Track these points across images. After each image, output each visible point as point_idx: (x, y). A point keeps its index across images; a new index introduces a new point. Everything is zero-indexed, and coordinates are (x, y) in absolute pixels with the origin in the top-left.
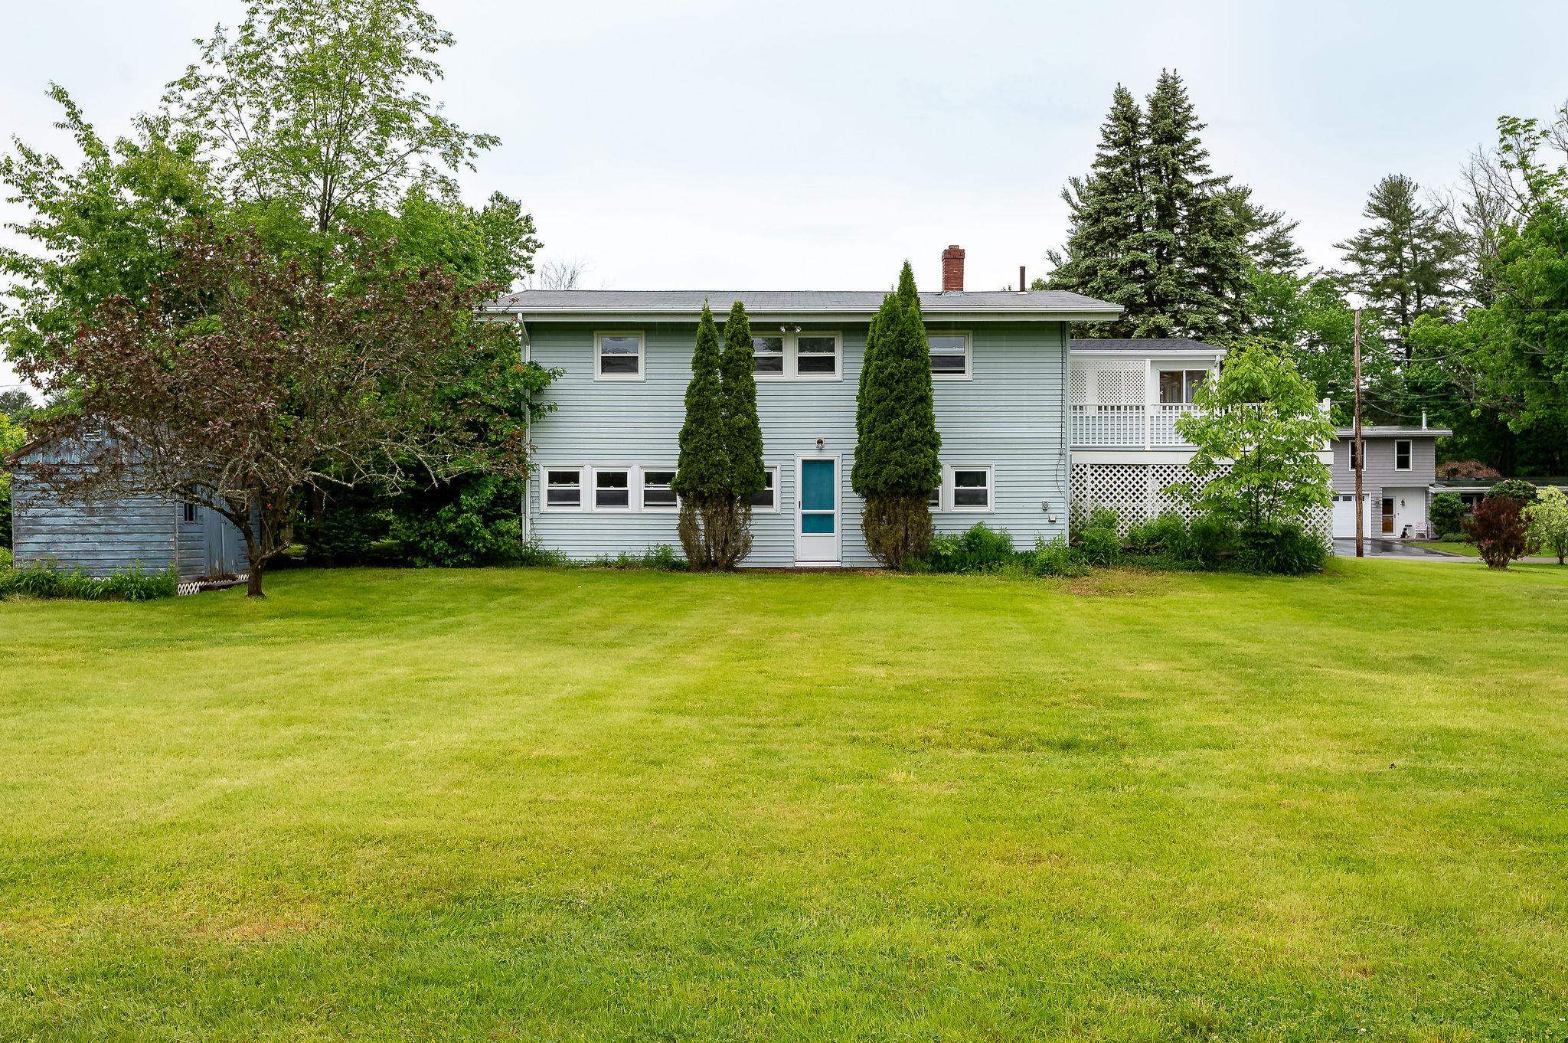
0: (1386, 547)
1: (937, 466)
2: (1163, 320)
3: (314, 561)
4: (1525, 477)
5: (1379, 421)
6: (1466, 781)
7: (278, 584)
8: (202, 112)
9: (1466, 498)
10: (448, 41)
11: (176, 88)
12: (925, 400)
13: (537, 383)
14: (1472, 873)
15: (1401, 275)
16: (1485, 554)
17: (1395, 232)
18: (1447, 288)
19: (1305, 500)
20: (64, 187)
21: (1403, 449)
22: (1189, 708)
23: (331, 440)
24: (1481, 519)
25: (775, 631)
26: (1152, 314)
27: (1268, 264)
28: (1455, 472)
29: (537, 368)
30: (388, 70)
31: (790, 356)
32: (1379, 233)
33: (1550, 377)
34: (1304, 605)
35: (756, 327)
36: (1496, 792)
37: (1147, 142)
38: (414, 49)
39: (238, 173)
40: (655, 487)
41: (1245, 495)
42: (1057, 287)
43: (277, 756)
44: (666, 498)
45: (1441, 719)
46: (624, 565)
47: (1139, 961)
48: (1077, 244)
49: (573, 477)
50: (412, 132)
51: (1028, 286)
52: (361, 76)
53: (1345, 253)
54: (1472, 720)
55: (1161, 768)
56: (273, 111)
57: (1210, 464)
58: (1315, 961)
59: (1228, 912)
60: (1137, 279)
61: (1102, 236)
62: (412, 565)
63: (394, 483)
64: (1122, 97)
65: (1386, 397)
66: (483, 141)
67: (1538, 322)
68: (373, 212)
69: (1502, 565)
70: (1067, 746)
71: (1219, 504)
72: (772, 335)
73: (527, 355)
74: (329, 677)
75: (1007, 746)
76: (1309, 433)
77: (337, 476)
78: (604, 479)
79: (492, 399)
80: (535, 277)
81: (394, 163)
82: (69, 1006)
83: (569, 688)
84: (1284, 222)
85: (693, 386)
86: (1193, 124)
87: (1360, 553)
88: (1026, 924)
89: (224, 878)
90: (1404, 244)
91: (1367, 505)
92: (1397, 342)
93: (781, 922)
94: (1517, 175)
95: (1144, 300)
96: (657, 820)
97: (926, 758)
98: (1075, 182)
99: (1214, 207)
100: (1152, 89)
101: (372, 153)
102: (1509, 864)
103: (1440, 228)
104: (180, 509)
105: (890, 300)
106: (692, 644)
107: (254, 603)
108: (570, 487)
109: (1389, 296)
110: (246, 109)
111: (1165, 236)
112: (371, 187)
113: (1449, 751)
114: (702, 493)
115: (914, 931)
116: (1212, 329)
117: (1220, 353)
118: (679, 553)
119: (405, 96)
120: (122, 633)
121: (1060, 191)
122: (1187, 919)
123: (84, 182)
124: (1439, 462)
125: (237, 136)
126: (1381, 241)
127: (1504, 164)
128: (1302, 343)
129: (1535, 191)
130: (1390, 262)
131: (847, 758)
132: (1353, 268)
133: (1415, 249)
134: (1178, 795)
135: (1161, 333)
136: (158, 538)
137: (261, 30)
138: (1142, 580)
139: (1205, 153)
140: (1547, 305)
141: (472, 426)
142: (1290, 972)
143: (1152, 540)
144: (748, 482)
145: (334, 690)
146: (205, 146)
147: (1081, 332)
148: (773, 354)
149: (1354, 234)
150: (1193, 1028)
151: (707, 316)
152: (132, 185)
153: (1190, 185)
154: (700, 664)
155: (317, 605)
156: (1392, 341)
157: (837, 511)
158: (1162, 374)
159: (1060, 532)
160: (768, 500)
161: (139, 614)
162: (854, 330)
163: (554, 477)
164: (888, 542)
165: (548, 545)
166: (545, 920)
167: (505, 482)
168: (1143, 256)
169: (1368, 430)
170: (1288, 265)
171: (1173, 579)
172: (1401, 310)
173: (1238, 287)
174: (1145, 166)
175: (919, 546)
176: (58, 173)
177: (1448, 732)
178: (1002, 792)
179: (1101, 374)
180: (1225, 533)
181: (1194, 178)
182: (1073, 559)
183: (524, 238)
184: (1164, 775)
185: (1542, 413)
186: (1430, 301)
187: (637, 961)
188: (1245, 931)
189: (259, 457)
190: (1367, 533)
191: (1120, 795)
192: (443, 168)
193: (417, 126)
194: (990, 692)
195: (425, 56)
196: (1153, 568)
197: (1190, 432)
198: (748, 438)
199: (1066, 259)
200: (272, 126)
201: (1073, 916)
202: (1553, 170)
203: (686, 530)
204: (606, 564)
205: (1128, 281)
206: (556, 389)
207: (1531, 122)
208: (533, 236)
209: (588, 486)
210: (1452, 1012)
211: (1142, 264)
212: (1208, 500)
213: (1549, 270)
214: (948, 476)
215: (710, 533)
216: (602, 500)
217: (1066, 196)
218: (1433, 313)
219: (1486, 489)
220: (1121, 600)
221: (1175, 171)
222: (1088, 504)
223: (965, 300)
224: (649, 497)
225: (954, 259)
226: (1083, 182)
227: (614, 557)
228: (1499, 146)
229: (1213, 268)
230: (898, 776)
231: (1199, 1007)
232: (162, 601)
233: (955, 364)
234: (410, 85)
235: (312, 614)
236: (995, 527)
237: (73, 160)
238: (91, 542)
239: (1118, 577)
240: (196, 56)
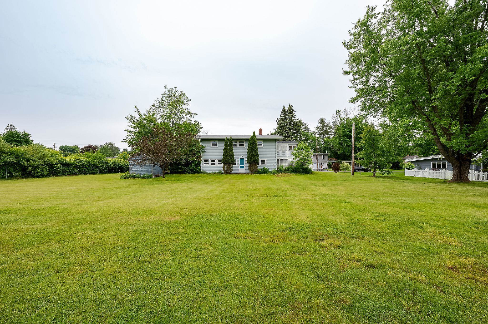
0: (321, 170)
1: (258, 159)
2: (290, 139)
3: (171, 173)
4: (340, 160)
5: (321, 152)
6: (327, 200)
7: (167, 176)
8: (156, 110)
9: (332, 163)
10: (190, 100)
11: (152, 107)
12: (257, 150)
13: (203, 148)
14: (326, 211)
15: (323, 132)
16: (334, 171)
17: (322, 126)
18: (330, 134)
19: (309, 163)
20: (136, 120)
21: (324, 156)
22: (292, 191)
23: (174, 156)
24: (334, 166)
25: (236, 182)
26: (288, 138)
27: (305, 130)
28: (331, 159)
29: (203, 146)
30: (182, 105)
31: (238, 144)
32: (320, 126)
33: (344, 146)
34: (309, 178)
35: (233, 140)
36: (330, 201)
37: (287, 114)
38: (185, 102)
39: (160, 119)
40: (219, 162)
41: (301, 163)
42: (275, 134)
43: (171, 198)
44: (221, 164)
45: (325, 192)
46: (215, 173)
47: (283, 221)
48: (278, 128)
49: (208, 161)
50: (185, 113)
51: (271, 134)
52: (178, 105)
53: (315, 129)
54: (329, 192)
55: (287, 199)
56: (166, 110)
57: (296, 159)
58: (305, 221)
59: (294, 215)
60: (286, 133)
61: (281, 127)
62: (185, 173)
63: (184, 162)
64: (284, 108)
65: (321, 149)
66: (195, 114)
67: (342, 138)
68: (180, 124)
69: (337, 172)
70: (276, 196)
71: (297, 164)
72: (236, 141)
73: (201, 144)
74: (176, 188)
75: (268, 196)
76: (310, 154)
77: (175, 161)
78: (212, 161)
79: (197, 150)
80: (202, 133)
81: (183, 117)
82: (151, 227)
83: (209, 190)
84: (307, 124)
85: (224, 148)
86: (294, 111)
87: (317, 171)
88: (269, 217)
89: (167, 213)
90: (324, 127)
91: (319, 164)
92: (323, 141)
93: (239, 217)
94: (339, 118)
95: (287, 136)
96: (222, 206)
97: (257, 198)
98: (278, 119)
99: (297, 123)
100: (288, 107)
101: (179, 116)
102: (330, 209)
103: (329, 125)
104: (153, 166)
105: (252, 136)
106: (225, 184)
107: (163, 179)
108: (207, 162)
109: (322, 135)
110: (162, 110)
111: (290, 127)
112: (179, 121)
113: (325, 196)
114: (226, 163)
115: (256, 218)
116: (297, 140)
117: (297, 143)
118: (223, 171)
119: (184, 108)
120: (146, 183)
121: (275, 120)
122: (289, 216)
123: (139, 120)
124: (329, 158)
125: (160, 113)
126: (320, 127)
127: (337, 117)
128: (309, 141)
129: (341, 120)
130: (322, 130)
131: (247, 198)
132: (317, 131)
133: (325, 128)
134: (289, 202)
135: (290, 140)
136: (149, 170)
137: (164, 99)
138: (287, 175)
139: (295, 115)
140: (343, 136)
141: (193, 154)
142: (301, 222)
143: (288, 169)
144: (232, 161)
145: (177, 190)
146: (156, 115)
147: (279, 140)
148: (236, 144)
149: (317, 126)
150: (289, 228)
151: (226, 139)
152: (146, 121)
153: (293, 120)
154: (226, 186)
155: (172, 179)
156: (322, 141)
157: (245, 165)
158: (290, 146)
159: (276, 168)
160: (235, 164)
161: (148, 180)
162: (247, 140)
163: (205, 161)
164: (252, 170)
165: (204, 170)
166: (209, 217)
167: (198, 162)
168: (287, 130)
169: (319, 154)
170: (308, 130)
171: (291, 174)
172: (323, 137)
173: (300, 133)
174: (287, 117)
175: (256, 170)
176: (135, 118)
177: (325, 194)
178: (267, 202)
179: (281, 147)
180: (298, 168)
181: (294, 119)
182: (277, 172)
183: (200, 127)
184: (288, 200)
185: (343, 151)
186: (327, 135)
187: (221, 222)
188: (296, 217)
189: (165, 158)
190: (319, 168)
191: (282, 202)
192: (189, 118)
193: (186, 112)
194: (266, 190)
195: (187, 103)
196: (288, 173)
197: (293, 154)
198: (232, 156)
199: (276, 130)
200: (165, 112)
201: (275, 216)
202: (344, 117)
203: (224, 168)
204: (212, 173)
205: (285, 133)
206: (205, 148)
207: (340, 111)
208: (201, 127)
209: (210, 162)
210: (321, 226)
211: (287, 131)
212: (296, 164)
213: (343, 131)
214: (260, 160)
215: (227, 168)
216: (212, 164)
217: (276, 121)
218: (327, 137)
219: (335, 162)
220: (284, 177)
221: (291, 118)
222: (279, 164)
223: (262, 136)
224: (218, 164)
225: (261, 130)
226: (279, 119)
227: (213, 172)
228: (336, 114)
229: (297, 131)
230: (253, 200)
231: (290, 226)
232: (150, 178)
233: (261, 145)
234: (185, 107)
235: (172, 180)
236: (266, 168)
237: (137, 117)
238: (140, 170)
239: (283, 174)
240: (155, 102)
